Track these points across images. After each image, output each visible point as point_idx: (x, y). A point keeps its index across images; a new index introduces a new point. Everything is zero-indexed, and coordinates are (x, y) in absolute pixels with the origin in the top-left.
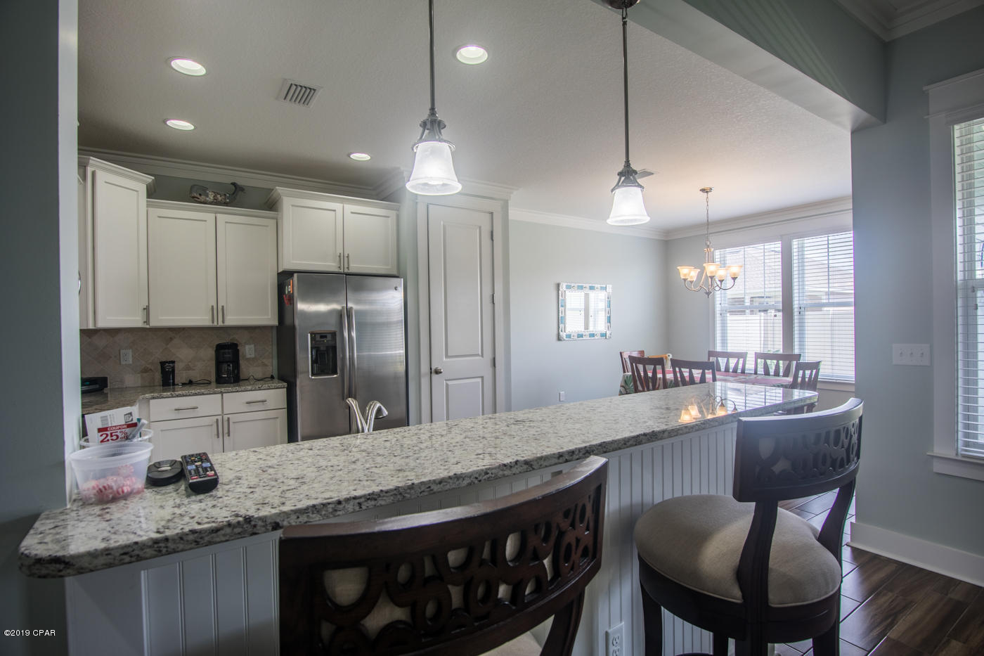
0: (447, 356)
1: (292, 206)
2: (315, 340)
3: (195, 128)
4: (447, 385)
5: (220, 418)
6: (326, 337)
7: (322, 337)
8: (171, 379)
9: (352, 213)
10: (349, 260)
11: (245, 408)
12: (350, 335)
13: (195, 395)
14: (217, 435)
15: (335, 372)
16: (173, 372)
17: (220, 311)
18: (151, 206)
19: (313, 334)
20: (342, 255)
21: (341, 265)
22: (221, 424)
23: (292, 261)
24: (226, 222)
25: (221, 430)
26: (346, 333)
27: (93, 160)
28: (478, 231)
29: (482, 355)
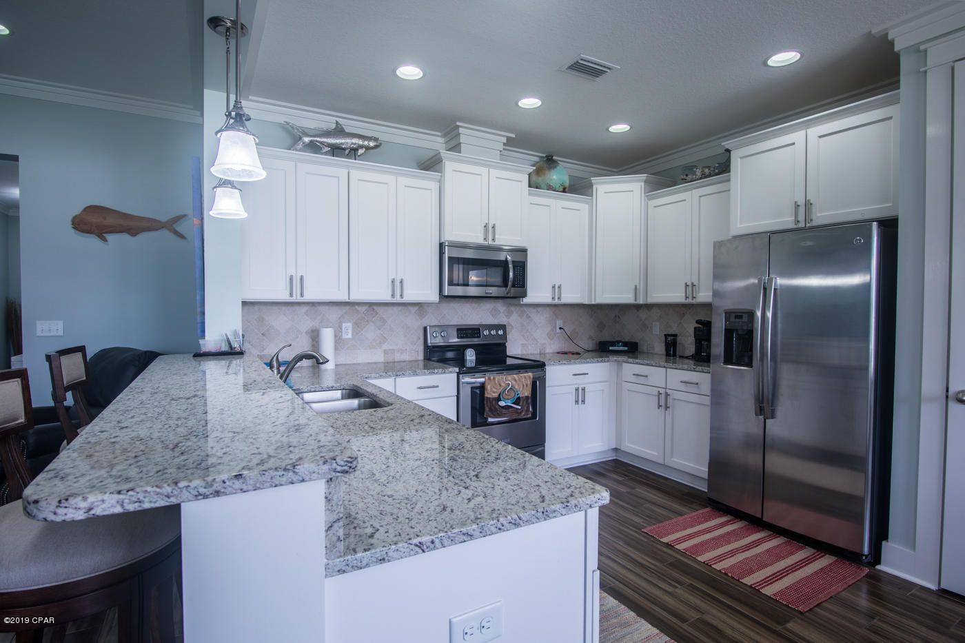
1: (741, 158)
2: (729, 321)
5: (662, 391)
6: (741, 317)
7: (737, 317)
8: (672, 350)
9: (820, 137)
10: (813, 208)
11: (682, 387)
12: (765, 315)
13: (647, 365)
14: (659, 406)
15: (750, 365)
16: (674, 344)
17: (691, 288)
18: (649, 199)
19: (728, 313)
20: (801, 202)
21: (801, 217)
22: (662, 397)
23: (739, 225)
24: (700, 196)
25: (663, 403)
26: (759, 314)
27: (594, 180)
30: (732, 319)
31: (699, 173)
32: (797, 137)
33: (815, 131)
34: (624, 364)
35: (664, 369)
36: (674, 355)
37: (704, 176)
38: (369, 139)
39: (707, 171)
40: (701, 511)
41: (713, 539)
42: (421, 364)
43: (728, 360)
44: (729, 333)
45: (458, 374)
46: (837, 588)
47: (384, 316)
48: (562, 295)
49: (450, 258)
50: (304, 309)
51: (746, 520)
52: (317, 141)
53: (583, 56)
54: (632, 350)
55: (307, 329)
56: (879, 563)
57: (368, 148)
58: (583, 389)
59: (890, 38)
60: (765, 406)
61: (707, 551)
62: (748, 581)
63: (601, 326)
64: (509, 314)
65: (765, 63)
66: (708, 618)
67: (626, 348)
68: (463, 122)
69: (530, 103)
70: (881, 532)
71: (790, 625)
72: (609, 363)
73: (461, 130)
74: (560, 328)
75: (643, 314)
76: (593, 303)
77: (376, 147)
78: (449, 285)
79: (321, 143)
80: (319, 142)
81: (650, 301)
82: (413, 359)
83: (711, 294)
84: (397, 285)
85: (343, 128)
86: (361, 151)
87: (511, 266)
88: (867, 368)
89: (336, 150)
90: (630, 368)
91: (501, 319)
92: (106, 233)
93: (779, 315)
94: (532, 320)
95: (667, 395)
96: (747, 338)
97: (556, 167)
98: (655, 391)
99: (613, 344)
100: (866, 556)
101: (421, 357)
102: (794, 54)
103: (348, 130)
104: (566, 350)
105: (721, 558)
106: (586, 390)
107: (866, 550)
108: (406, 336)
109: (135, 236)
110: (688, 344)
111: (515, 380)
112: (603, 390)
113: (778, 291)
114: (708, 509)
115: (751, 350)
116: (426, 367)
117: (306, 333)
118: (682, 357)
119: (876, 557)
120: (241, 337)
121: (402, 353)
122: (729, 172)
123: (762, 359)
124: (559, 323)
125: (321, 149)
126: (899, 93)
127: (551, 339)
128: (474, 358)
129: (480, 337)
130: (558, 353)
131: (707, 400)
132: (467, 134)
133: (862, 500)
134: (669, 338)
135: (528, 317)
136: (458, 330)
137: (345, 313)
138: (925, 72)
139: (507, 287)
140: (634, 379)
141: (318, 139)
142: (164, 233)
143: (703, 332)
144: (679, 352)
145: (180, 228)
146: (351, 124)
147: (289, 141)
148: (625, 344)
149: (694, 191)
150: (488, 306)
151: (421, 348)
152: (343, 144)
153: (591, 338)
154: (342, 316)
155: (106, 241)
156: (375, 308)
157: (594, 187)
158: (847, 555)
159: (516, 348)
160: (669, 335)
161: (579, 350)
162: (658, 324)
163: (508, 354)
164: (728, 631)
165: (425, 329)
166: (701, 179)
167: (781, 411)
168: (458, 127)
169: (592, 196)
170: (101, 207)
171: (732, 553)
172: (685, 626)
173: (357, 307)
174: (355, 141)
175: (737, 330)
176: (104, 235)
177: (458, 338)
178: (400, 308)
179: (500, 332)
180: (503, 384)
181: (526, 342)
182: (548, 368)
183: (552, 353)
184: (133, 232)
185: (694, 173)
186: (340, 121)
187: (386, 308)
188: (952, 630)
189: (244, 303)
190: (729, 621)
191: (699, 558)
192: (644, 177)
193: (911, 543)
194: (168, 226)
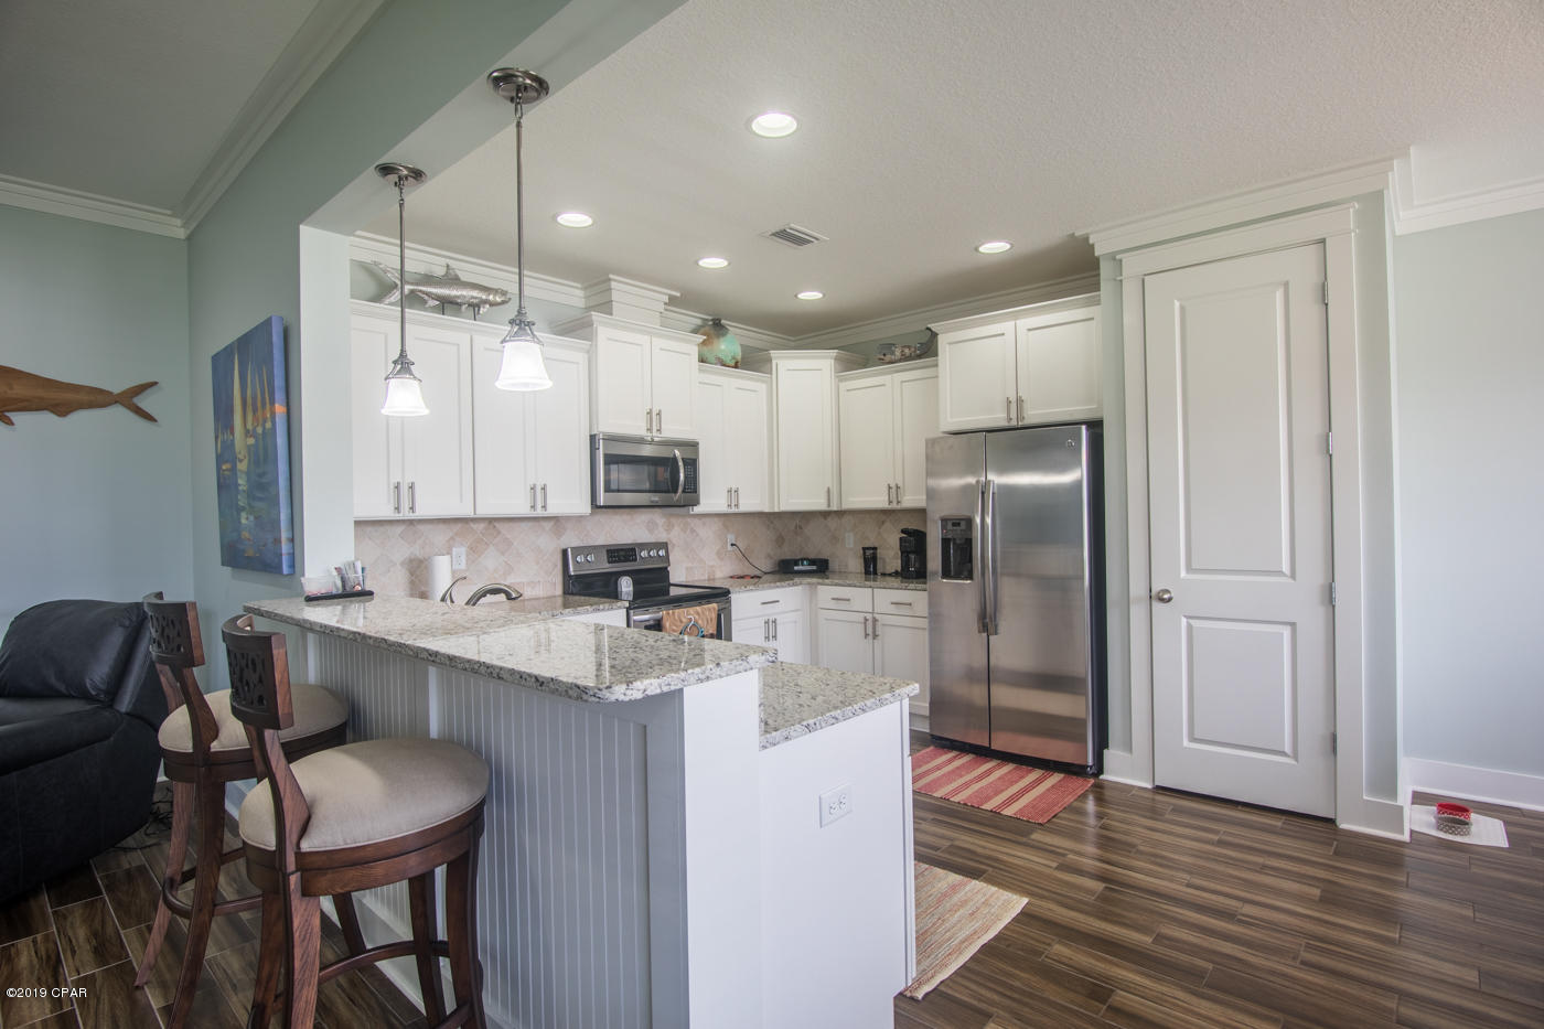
0: (1189, 569)
1: (950, 344)
2: (946, 529)
3: (824, 295)
4: (1190, 628)
5: (869, 616)
6: (959, 524)
7: (954, 525)
8: (871, 565)
9: (1029, 330)
10: (1025, 405)
11: (893, 609)
12: (985, 523)
13: (850, 586)
14: (866, 635)
15: (970, 577)
16: (874, 559)
17: (895, 490)
18: (841, 381)
19: (944, 521)
20: (1013, 399)
21: (1013, 415)
22: (870, 623)
23: (949, 420)
24: (902, 382)
25: (870, 631)
26: (978, 520)
27: (774, 353)
28: (1279, 295)
29: (1293, 576)
30: (950, 526)
31: (898, 353)
32: (1006, 327)
33: (1025, 323)
34: (819, 587)
35: (870, 590)
36: (875, 573)
37: (905, 358)
38: (495, 291)
39: (907, 351)
40: (924, 751)
41: (943, 775)
42: (560, 601)
43: (946, 574)
44: (946, 542)
45: (628, 609)
46: (1070, 799)
47: (509, 536)
48: (741, 502)
49: (606, 456)
50: (399, 529)
51: (973, 753)
52: (420, 291)
53: (792, 225)
54: (821, 568)
55: (402, 559)
56: (1102, 773)
57: (492, 304)
58: (774, 622)
59: (1091, 242)
60: (987, 622)
61: (941, 786)
62: (988, 806)
63: (780, 541)
64: (669, 528)
65: (976, 249)
66: (957, 843)
67: (814, 568)
68: (618, 275)
69: (713, 262)
70: (1102, 743)
71: (1034, 836)
72: (800, 587)
73: (613, 284)
74: (732, 545)
75: (832, 523)
76: (776, 510)
77: (503, 302)
78: (606, 491)
79: (427, 294)
80: (423, 292)
81: (845, 506)
82: (550, 594)
83: (925, 497)
84: (538, 492)
85: (456, 275)
86: (484, 310)
87: (681, 464)
88: (1082, 578)
89: (447, 305)
90: (827, 592)
91: (661, 536)
92: (8, 411)
93: (998, 522)
94: (697, 535)
95: (875, 620)
96: (966, 548)
97: (724, 335)
98: (860, 617)
99: (796, 562)
100: (1091, 767)
101: (559, 590)
102: (1002, 244)
103: (464, 277)
104: (740, 573)
105: (957, 791)
106: (778, 622)
107: (1090, 762)
108: (538, 563)
109: (64, 416)
110: (891, 559)
111: (698, 614)
112: (795, 622)
113: (996, 496)
114: (932, 748)
115: (970, 561)
116: (566, 606)
117: (402, 564)
118: (884, 575)
119: (1099, 768)
120: (360, 571)
121: (533, 588)
122: (936, 355)
123: (983, 574)
124: (731, 538)
125: (426, 302)
126: (1099, 296)
127: (722, 559)
128: (631, 588)
129: (636, 560)
130: (731, 577)
131: (924, 623)
132: (620, 290)
133: (1083, 722)
134: (869, 553)
135: (693, 531)
136: (608, 551)
137: (456, 534)
138: (1121, 281)
139: (676, 491)
140: (833, 605)
141: (420, 288)
142: (118, 413)
143: (914, 543)
144: (880, 569)
145: (144, 402)
146: (468, 269)
147: (372, 288)
148: (812, 562)
149: (895, 375)
150: (643, 517)
151: (558, 579)
152: (458, 297)
153: (769, 556)
154: (452, 538)
155: (12, 424)
156: (497, 525)
157: (774, 362)
158: (1072, 770)
159: (681, 573)
160: (868, 548)
161: (758, 573)
162: (851, 534)
163: (672, 581)
164: (979, 850)
165: (565, 552)
166: (900, 361)
167: (1003, 625)
168: (610, 280)
169: (771, 374)
170: (14, 370)
171: (967, 785)
172: (938, 853)
173: (472, 525)
174: (475, 293)
175: (954, 539)
176: (7, 414)
177: (609, 562)
178: (530, 524)
179: (662, 553)
180: (684, 620)
181: (690, 565)
182: (733, 596)
183: (724, 578)
184: (62, 409)
185: (893, 353)
186: (451, 262)
187: (511, 524)
188: (1167, 816)
189: (358, 523)
190: (976, 841)
191: (935, 795)
192: (834, 353)
193: (1129, 747)
194: (129, 399)
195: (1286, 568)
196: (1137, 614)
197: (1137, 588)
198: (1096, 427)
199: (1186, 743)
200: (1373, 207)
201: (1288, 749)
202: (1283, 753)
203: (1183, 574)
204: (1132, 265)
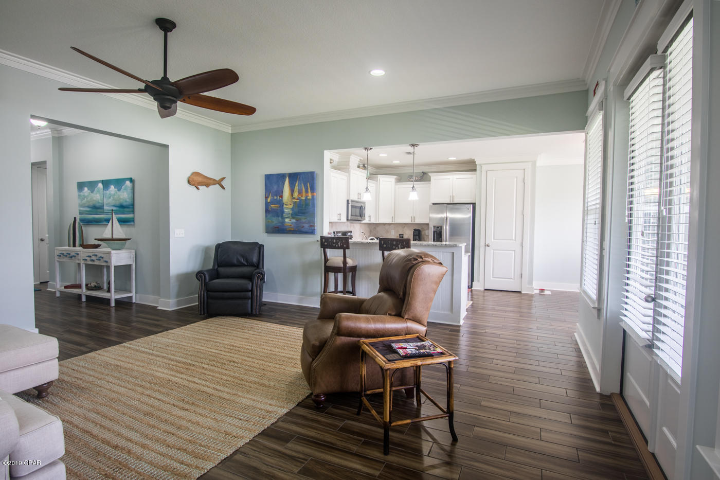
0: (494, 239)
4: (494, 253)
6: (438, 228)
9: (457, 178)
17: (413, 218)
18: (396, 185)
19: (434, 227)
20: (452, 196)
23: (433, 200)
26: (444, 227)
27: (378, 176)
28: (516, 179)
29: (515, 240)
31: (415, 179)
32: (450, 177)
44: (434, 232)
48: (371, 220)
49: (351, 206)
59: (475, 160)
70: (472, 280)
73: (351, 157)
76: (378, 222)
78: (351, 216)
84: (340, 215)
91: (349, 229)
96: (441, 234)
109: (209, 187)
113: (450, 220)
115: (442, 237)
119: (472, 286)
122: (430, 181)
123: (446, 239)
126: (476, 173)
138: (481, 171)
139: (361, 216)
155: (199, 189)
157: (378, 178)
162: (393, 231)
166: (415, 181)
169: (378, 182)
175: (437, 232)
176: (198, 187)
185: (412, 178)
192: (395, 177)
193: (479, 281)
194: (219, 183)
195: (514, 239)
196: (482, 249)
197: (482, 244)
198: (474, 205)
199: (492, 279)
200: (534, 163)
201: (513, 278)
202: (512, 279)
203: (493, 240)
204: (485, 168)
